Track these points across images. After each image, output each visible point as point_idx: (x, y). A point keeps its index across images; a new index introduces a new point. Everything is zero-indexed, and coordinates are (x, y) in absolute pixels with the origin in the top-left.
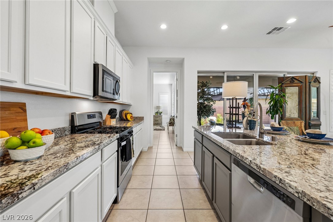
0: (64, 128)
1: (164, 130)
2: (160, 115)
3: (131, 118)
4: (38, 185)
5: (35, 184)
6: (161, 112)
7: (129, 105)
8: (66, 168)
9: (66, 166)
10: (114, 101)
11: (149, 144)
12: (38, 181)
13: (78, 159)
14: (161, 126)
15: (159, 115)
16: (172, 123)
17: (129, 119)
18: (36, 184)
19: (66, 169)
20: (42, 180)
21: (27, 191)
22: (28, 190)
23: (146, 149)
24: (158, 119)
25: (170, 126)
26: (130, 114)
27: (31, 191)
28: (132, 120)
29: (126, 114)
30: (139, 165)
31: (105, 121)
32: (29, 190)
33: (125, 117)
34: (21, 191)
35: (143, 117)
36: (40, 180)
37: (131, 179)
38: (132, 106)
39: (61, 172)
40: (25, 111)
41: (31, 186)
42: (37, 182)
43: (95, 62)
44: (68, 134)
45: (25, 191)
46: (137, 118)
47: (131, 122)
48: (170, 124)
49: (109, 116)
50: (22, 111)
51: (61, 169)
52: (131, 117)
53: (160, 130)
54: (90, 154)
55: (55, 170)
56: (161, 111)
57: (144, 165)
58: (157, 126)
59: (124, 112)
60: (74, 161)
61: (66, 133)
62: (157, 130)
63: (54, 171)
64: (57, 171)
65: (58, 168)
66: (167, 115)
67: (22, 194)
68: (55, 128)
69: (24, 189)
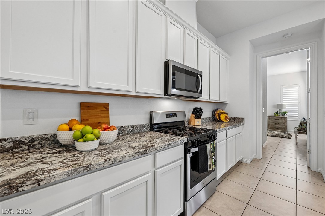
0: (142, 125)
1: (289, 138)
2: (283, 116)
3: (226, 119)
4: (45, 182)
5: (40, 180)
6: (285, 113)
7: (225, 104)
8: (87, 169)
9: (87, 167)
10: (196, 99)
11: (254, 155)
12: (44, 177)
13: (107, 162)
14: (284, 132)
15: (281, 116)
16: (302, 129)
17: (223, 120)
18: (42, 180)
19: (87, 171)
20: (50, 178)
21: (30, 186)
22: (30, 184)
23: (248, 160)
24: (279, 121)
25: (299, 133)
26: (225, 114)
27: (35, 186)
28: (226, 121)
29: (219, 113)
30: (231, 180)
31: (189, 121)
32: (32, 185)
33: (218, 118)
34: (22, 184)
35: (243, 119)
36: (47, 177)
37: (214, 196)
38: (228, 105)
39: (80, 172)
40: (108, 110)
41: (34, 182)
42: (44, 179)
43: (167, 60)
44: (147, 130)
45: (27, 185)
46: (234, 119)
47: (226, 123)
48: (301, 130)
49: (194, 116)
50: (105, 110)
51: (79, 170)
52: (226, 117)
53: (282, 137)
54: (128, 158)
55: (71, 169)
56: (284, 110)
57: (238, 182)
58: (278, 131)
59: (218, 112)
60: (100, 163)
61: (145, 130)
62: (275, 137)
63: (68, 171)
64: (73, 172)
65: (75, 168)
66: (297, 116)
67: (23, 187)
68: (134, 124)
69: (25, 183)
